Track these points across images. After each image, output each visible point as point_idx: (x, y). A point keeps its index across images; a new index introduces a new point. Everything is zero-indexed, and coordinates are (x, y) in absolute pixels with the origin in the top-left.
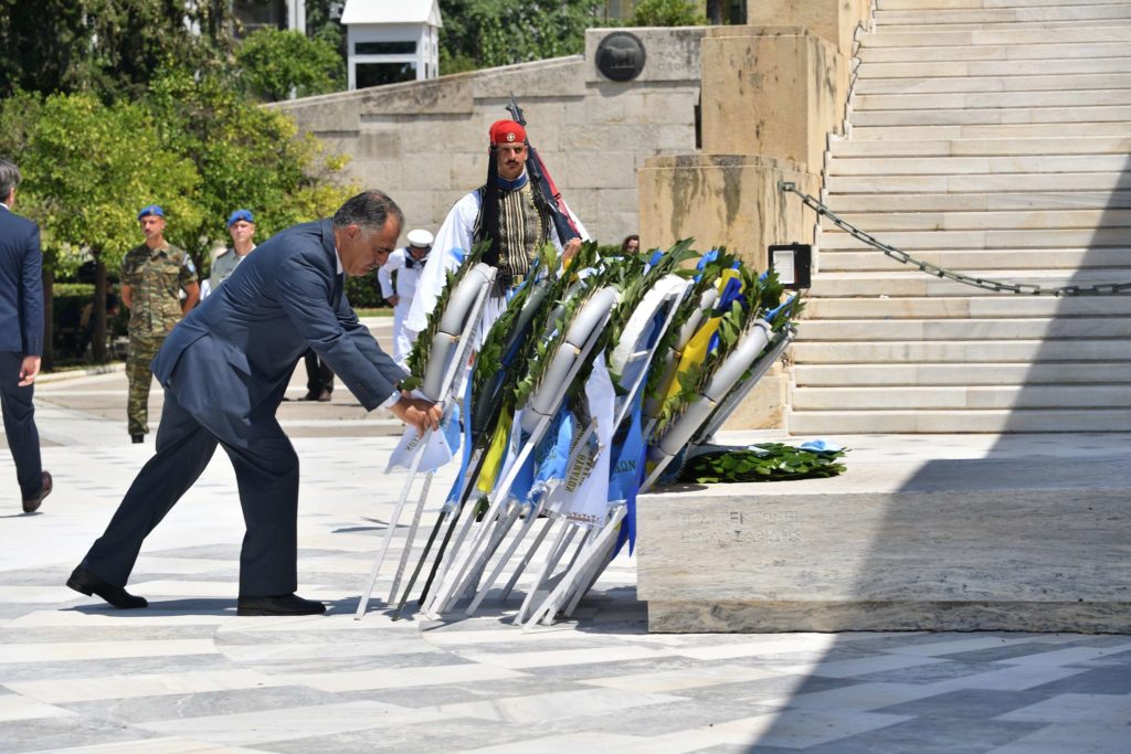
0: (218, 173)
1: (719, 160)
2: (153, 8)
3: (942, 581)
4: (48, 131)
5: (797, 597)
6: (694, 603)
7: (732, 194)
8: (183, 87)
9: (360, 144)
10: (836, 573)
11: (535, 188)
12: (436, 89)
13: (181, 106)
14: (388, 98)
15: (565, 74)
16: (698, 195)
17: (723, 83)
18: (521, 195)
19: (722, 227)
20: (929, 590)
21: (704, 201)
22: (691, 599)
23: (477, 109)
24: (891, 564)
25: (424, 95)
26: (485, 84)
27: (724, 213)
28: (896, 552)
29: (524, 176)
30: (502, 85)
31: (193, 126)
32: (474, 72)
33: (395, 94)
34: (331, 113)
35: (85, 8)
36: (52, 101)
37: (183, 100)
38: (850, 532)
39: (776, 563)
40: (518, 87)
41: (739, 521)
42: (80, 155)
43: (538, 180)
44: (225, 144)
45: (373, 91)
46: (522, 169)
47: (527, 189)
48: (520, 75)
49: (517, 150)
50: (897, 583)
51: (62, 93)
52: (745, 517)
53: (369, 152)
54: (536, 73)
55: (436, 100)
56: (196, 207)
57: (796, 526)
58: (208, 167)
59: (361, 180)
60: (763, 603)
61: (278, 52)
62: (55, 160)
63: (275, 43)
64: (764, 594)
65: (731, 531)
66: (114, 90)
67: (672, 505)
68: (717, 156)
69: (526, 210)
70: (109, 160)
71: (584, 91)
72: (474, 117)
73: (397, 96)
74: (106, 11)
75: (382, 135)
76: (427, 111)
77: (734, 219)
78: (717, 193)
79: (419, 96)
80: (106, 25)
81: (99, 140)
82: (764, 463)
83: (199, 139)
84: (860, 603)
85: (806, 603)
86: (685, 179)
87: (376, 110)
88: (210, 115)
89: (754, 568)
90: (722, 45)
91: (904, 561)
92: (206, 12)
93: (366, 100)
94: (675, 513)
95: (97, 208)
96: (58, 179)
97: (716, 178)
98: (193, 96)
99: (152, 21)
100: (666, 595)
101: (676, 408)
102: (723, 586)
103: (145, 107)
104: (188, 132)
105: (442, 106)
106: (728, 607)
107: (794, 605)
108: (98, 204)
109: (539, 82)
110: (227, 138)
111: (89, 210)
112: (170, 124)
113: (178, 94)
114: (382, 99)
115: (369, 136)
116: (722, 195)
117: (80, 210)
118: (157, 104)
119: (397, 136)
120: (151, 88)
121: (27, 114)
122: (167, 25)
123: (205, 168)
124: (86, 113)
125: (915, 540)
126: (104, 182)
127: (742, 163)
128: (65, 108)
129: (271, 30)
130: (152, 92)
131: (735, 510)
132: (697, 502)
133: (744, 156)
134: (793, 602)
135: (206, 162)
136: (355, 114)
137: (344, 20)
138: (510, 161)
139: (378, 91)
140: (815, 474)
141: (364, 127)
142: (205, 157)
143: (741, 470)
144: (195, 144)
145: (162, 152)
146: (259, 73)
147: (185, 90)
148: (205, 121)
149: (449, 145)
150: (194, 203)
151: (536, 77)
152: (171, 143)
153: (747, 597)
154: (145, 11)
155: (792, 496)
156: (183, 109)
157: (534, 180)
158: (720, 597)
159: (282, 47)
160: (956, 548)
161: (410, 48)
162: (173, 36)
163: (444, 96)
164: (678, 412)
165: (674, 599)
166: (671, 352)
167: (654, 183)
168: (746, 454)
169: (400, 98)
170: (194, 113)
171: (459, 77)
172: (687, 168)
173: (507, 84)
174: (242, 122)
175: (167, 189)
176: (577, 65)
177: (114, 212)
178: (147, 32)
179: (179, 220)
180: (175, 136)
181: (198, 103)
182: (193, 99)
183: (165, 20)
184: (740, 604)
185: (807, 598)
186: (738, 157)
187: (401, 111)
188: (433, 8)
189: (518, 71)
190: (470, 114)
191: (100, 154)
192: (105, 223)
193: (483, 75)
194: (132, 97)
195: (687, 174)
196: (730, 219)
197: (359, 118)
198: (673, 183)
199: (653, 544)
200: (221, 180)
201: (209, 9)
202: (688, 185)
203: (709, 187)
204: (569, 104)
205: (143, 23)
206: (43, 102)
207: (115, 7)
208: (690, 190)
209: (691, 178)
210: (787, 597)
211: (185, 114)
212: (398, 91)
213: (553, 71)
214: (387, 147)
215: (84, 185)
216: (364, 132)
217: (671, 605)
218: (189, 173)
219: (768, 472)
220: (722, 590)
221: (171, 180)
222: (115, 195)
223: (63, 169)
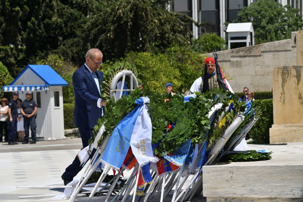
0: (186, 72)
1: (295, 67)
2: (168, 29)
3: (291, 192)
4: (138, 62)
5: (249, 196)
6: (220, 198)
7: (298, 77)
8: (176, 50)
9: (231, 64)
10: (260, 189)
11: (217, 76)
12: (251, 49)
13: (176, 55)
14: (238, 52)
15: (286, 44)
16: (289, 77)
17: (302, 46)
18: (213, 78)
19: (296, 86)
20: (287, 194)
21: (291, 79)
22: (219, 196)
23: (262, 54)
24: (276, 186)
25: (248, 51)
26: (264, 47)
27: (296, 82)
28: (277, 183)
29: (215, 73)
30: (269, 47)
31: (179, 60)
32: (261, 44)
33: (240, 50)
34: (223, 56)
35: (149, 29)
36: (139, 54)
37: (177, 53)
38: (264, 177)
39: (243, 186)
40: (273, 48)
41: (232, 174)
42: (146, 68)
43: (219, 74)
44: (187, 65)
45: (234, 50)
46: (214, 71)
47: (215, 77)
48: (274, 45)
49: (212, 66)
50: (278, 192)
51: (142, 52)
52: (234, 173)
53: (233, 66)
54: (278, 44)
55: (251, 52)
56: (179, 81)
57: (248, 175)
58: (183, 71)
59: (228, 74)
60: (239, 197)
61: (209, 40)
62: (140, 70)
63: (209, 37)
64: (239, 195)
65: (230, 177)
66: (158, 50)
67: (213, 169)
68: (294, 66)
69: (214, 82)
70: (154, 69)
71: (291, 49)
72: (261, 56)
73: (241, 51)
74: (155, 30)
75: (237, 61)
76: (249, 55)
77: (299, 84)
78: (294, 76)
79: (247, 51)
80: (155, 34)
81: (151, 64)
82: (245, 156)
83: (180, 63)
84: (268, 198)
85: (252, 198)
86: (285, 73)
87: (235, 55)
88: (183, 57)
89: (237, 187)
90: (302, 35)
91: (280, 186)
92: (183, 29)
93: (232, 52)
94: (213, 171)
95: (151, 82)
96: (141, 75)
97: (294, 72)
98: (179, 52)
99: (168, 32)
100: (211, 195)
101: (214, 141)
102: (227, 193)
103: (166, 55)
104: (177, 62)
105: (253, 53)
106: (229, 199)
107: (249, 198)
108: (151, 81)
109: (279, 46)
110: (188, 63)
111: (149, 83)
112: (173, 59)
113: (175, 52)
114: (237, 52)
115: (233, 62)
116: (295, 77)
117: (147, 83)
118: (169, 54)
119: (241, 62)
120: (168, 50)
121: (133, 57)
122: (172, 33)
123: (182, 71)
124: (148, 57)
125: (283, 180)
126: (153, 75)
127: (301, 68)
128: (143, 56)
129: (207, 34)
130: (168, 51)
131: (231, 171)
132: (220, 168)
133: (302, 66)
134: (248, 198)
135: (182, 70)
136: (229, 56)
137: (227, 31)
138: (210, 69)
139: (235, 50)
140: (260, 159)
141: (232, 59)
142: (182, 68)
143: (238, 158)
144: (179, 64)
145: (170, 67)
146: (205, 46)
147: (177, 51)
148: (182, 58)
149: (255, 64)
150: (179, 80)
151: (278, 45)
152: (173, 64)
153: (235, 196)
154: (166, 30)
155: (247, 166)
156: (176, 56)
157: (217, 74)
158: (227, 196)
159: (211, 39)
160: (295, 182)
161: (245, 38)
162: (174, 36)
163: (253, 51)
164: (215, 142)
165: (214, 196)
166: (215, 124)
167: (276, 74)
168: (241, 154)
169: (241, 52)
170: (179, 57)
171: (257, 46)
172: (286, 69)
173: (270, 47)
174: (192, 59)
175: (171, 77)
176: (289, 42)
177: (156, 83)
178: (167, 35)
179: (174, 85)
180: (174, 62)
181: (181, 54)
182: (179, 53)
183: (171, 32)
184: (233, 198)
185: (252, 196)
186: (300, 66)
187: (242, 55)
188: (251, 27)
189: (273, 44)
190: (260, 56)
191: (152, 67)
192: (153, 86)
193: (264, 45)
194: (163, 52)
195: (286, 71)
196: (298, 84)
197: (230, 57)
198: (282, 74)
199: (207, 180)
200: (186, 74)
201: (184, 29)
202: (286, 74)
203: (292, 75)
204: (287, 52)
205: (166, 33)
206: (137, 55)
207: (158, 29)
208: (287, 76)
209: (287, 72)
210: (246, 196)
211: (177, 57)
212: (241, 50)
213: (283, 44)
214: (238, 65)
215: (148, 76)
216: (232, 61)
217: (213, 198)
218: (177, 73)
219: (246, 159)
220: (227, 194)
221: (172, 74)
222: (156, 79)
223: (142, 72)
